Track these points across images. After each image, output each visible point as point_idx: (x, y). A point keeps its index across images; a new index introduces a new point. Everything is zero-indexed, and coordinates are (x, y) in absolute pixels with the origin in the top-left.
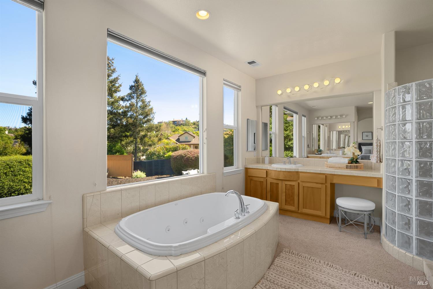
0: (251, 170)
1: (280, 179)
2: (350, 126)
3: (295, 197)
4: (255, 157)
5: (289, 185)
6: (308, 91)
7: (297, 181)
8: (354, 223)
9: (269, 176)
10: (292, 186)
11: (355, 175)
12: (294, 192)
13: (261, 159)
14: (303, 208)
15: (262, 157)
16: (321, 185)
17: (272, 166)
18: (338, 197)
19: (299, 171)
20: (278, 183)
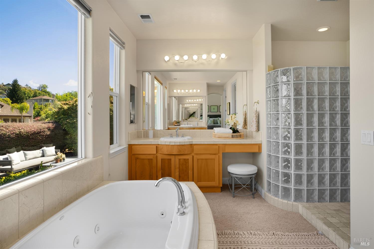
0: (135, 146)
1: (173, 154)
2: (202, 100)
3: (189, 171)
4: (136, 131)
5: (182, 160)
6: (196, 62)
7: (191, 154)
8: (246, 187)
9: (160, 152)
10: (186, 161)
11: (242, 143)
12: (188, 166)
13: (142, 133)
14: (198, 182)
15: (143, 130)
16: (214, 156)
17: (160, 139)
18: (228, 165)
19: (194, 143)
20: (171, 159)
